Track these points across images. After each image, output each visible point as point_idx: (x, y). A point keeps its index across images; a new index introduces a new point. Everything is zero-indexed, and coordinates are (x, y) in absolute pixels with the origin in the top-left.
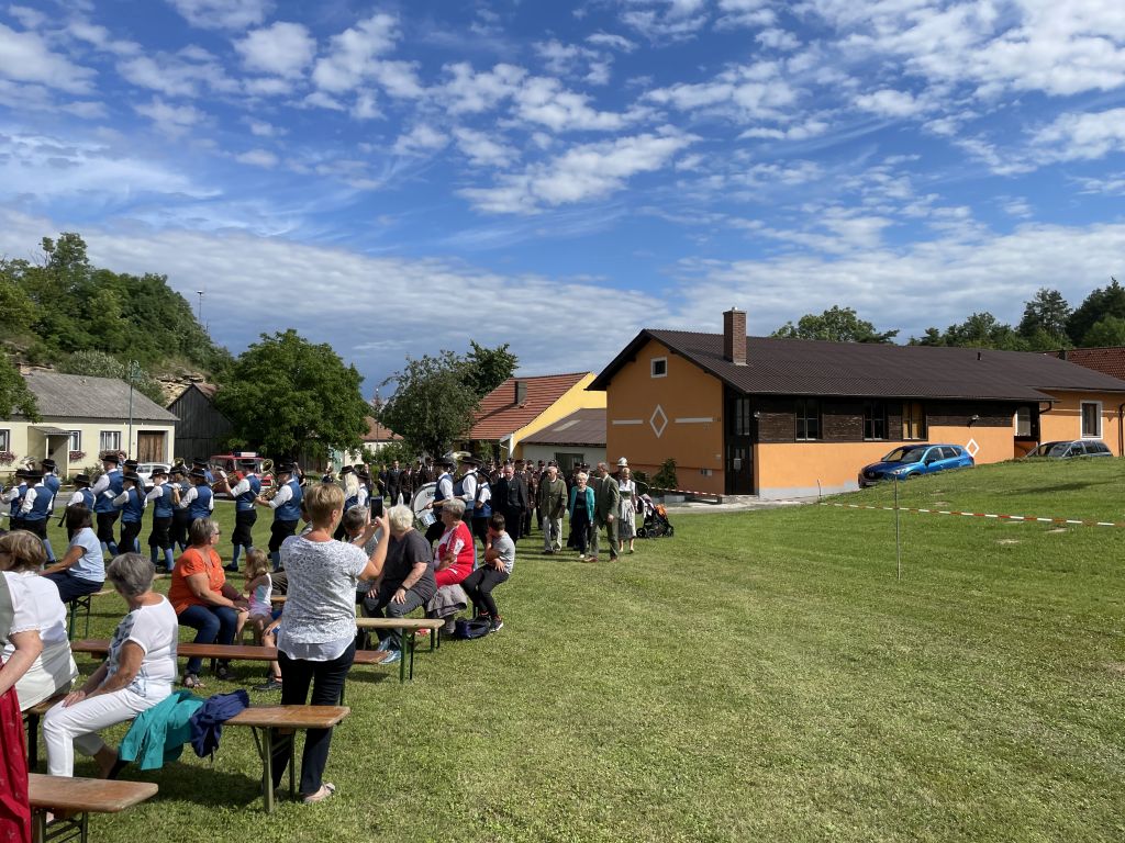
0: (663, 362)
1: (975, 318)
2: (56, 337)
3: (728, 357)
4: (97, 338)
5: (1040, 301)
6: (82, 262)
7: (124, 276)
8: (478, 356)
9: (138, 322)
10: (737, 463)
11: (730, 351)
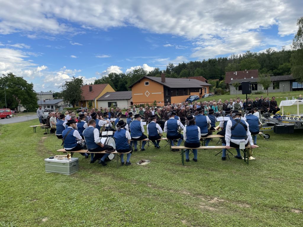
0: (148, 82)
1: (156, 69)
3: (163, 82)
5: (169, 65)
10: (167, 100)
11: (163, 80)
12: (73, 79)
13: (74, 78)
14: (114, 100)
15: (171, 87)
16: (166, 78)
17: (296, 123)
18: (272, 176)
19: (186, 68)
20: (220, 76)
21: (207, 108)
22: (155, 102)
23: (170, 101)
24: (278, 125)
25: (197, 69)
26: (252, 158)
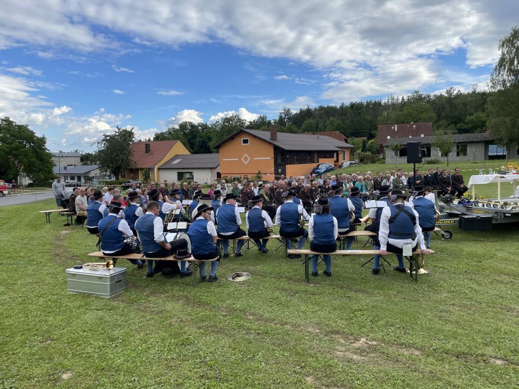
0: (248, 140)
3: (273, 139)
5: (284, 112)
10: (280, 171)
11: (274, 137)
12: (117, 130)
13: (119, 129)
14: (189, 168)
15: (287, 147)
16: (279, 134)
17: (496, 213)
18: (457, 301)
19: (311, 118)
20: (368, 131)
21: (348, 185)
22: (259, 173)
23: (284, 172)
24: (466, 217)
25: (331, 118)
26: (422, 271)
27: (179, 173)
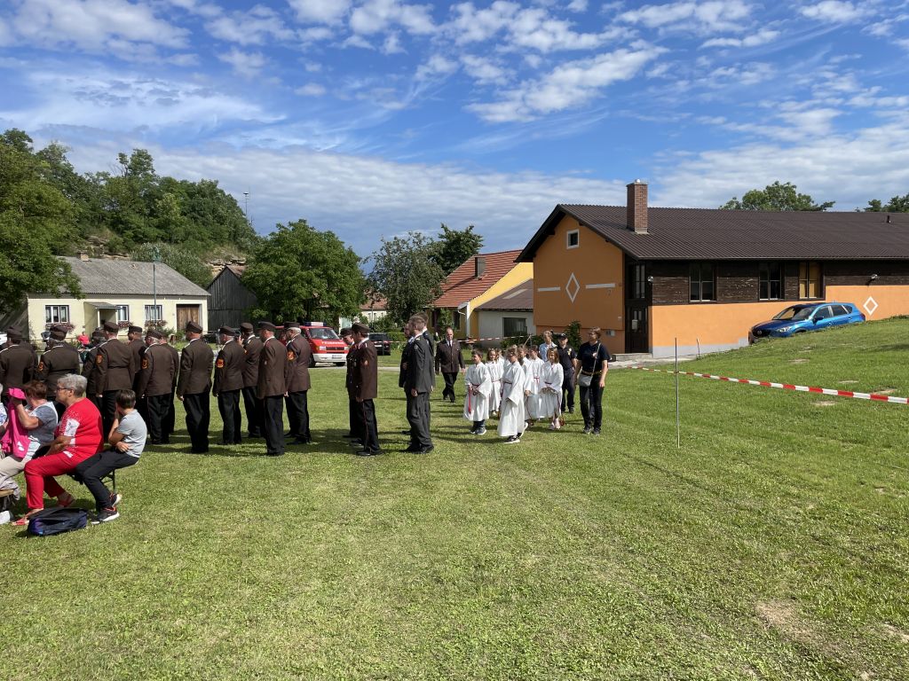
2: (130, 233)
3: (631, 228)
4: (162, 232)
6: (150, 172)
7: (184, 182)
8: (448, 237)
9: (195, 218)
10: (634, 324)
11: (632, 221)
14: (519, 310)
23: (645, 326)
27: (506, 320)
